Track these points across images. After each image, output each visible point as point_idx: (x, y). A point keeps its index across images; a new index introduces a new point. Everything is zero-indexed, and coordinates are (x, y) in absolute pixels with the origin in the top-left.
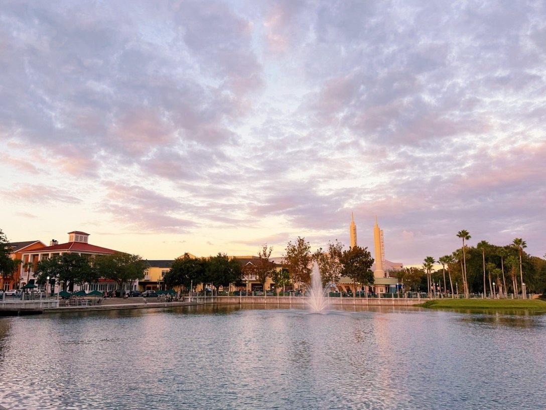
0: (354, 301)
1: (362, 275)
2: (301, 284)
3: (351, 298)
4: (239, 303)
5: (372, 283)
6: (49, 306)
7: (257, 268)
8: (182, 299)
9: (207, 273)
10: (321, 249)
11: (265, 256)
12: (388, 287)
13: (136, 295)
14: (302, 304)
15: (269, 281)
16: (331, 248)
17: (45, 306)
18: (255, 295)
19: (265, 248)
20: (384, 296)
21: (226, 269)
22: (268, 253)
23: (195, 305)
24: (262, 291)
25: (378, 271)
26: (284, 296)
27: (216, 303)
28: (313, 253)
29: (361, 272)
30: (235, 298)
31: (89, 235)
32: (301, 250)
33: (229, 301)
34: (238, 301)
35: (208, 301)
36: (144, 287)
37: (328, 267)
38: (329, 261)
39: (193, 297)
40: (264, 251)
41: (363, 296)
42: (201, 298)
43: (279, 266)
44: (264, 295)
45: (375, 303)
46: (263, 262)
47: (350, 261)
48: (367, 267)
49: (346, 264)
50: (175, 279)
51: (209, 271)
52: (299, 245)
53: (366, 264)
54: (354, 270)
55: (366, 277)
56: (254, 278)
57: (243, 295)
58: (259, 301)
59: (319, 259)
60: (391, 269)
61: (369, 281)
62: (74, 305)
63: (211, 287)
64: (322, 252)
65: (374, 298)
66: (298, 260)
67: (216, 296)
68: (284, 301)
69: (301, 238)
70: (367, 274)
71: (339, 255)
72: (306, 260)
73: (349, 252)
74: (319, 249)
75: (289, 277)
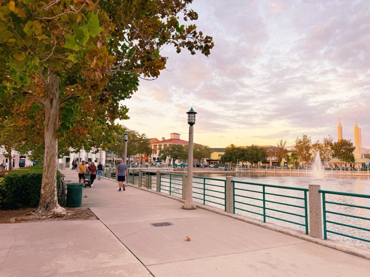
0: (341, 173)
1: (347, 157)
2: (304, 162)
3: (339, 171)
4: (266, 173)
5: (354, 162)
6: (169, 171)
7: (276, 153)
8: (232, 170)
9: (246, 156)
10: (318, 141)
11: (282, 146)
12: (363, 165)
13: (206, 166)
14: (306, 174)
15: (284, 160)
16: (325, 141)
17: (167, 171)
18: (276, 168)
19: (282, 141)
20: (362, 170)
21: (257, 153)
22: (283, 144)
23: (240, 173)
24: (280, 166)
25: (357, 154)
26: (294, 170)
27: (251, 172)
28: (313, 143)
29: (346, 155)
30: (263, 170)
31: (180, 135)
32: (305, 142)
33: (259, 171)
34: (265, 172)
35: (247, 171)
36: (209, 162)
37: (323, 152)
38: (324, 148)
39: (239, 169)
40: (281, 143)
41: (347, 170)
42: (243, 169)
43: (290, 151)
44: (281, 169)
45: (355, 174)
46: (280, 149)
47: (338, 148)
48: (350, 152)
49: (336, 151)
50: (227, 158)
51: (247, 154)
52: (304, 139)
53: (349, 150)
54: (341, 154)
55: (350, 158)
56: (274, 159)
57: (268, 168)
58: (278, 172)
59: (317, 148)
60: (366, 153)
61: (351, 161)
62: (180, 170)
63: (248, 164)
64: (319, 143)
65: (355, 171)
66: (303, 148)
67: (252, 169)
68: (294, 172)
69: (305, 135)
70: (350, 156)
71: (331, 145)
72: (308, 148)
73: (338, 143)
74: (317, 142)
75: (297, 158)
